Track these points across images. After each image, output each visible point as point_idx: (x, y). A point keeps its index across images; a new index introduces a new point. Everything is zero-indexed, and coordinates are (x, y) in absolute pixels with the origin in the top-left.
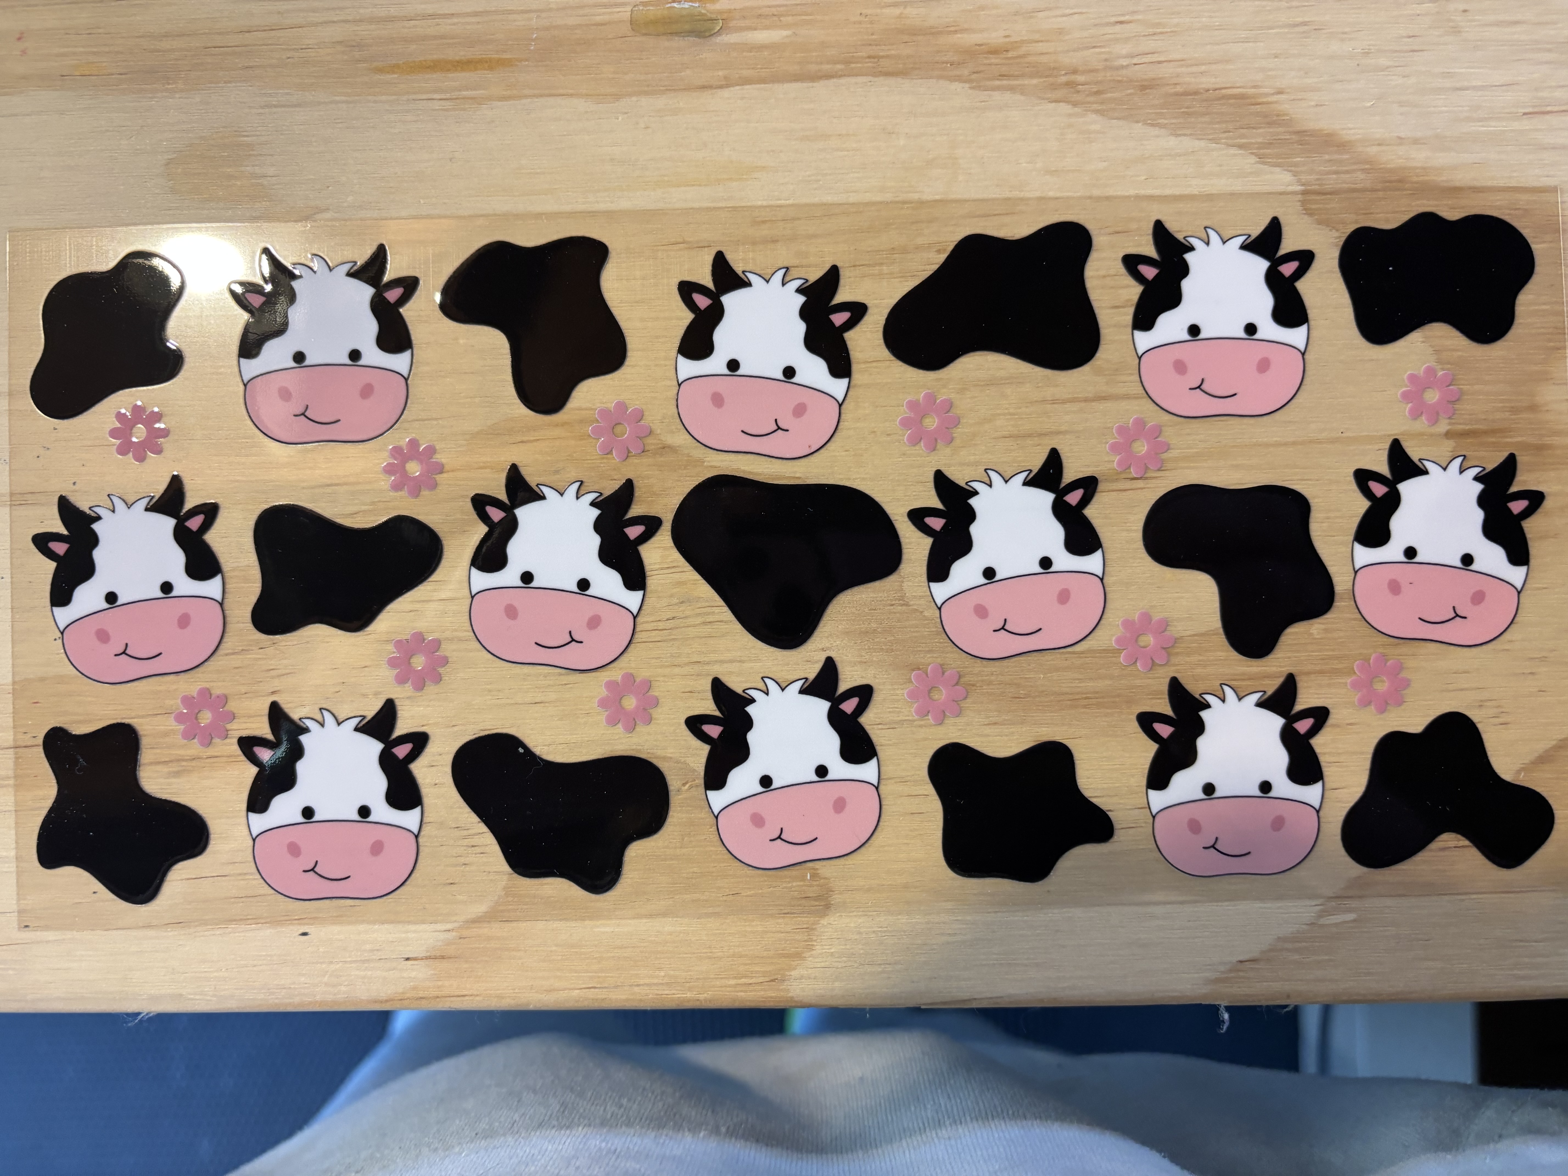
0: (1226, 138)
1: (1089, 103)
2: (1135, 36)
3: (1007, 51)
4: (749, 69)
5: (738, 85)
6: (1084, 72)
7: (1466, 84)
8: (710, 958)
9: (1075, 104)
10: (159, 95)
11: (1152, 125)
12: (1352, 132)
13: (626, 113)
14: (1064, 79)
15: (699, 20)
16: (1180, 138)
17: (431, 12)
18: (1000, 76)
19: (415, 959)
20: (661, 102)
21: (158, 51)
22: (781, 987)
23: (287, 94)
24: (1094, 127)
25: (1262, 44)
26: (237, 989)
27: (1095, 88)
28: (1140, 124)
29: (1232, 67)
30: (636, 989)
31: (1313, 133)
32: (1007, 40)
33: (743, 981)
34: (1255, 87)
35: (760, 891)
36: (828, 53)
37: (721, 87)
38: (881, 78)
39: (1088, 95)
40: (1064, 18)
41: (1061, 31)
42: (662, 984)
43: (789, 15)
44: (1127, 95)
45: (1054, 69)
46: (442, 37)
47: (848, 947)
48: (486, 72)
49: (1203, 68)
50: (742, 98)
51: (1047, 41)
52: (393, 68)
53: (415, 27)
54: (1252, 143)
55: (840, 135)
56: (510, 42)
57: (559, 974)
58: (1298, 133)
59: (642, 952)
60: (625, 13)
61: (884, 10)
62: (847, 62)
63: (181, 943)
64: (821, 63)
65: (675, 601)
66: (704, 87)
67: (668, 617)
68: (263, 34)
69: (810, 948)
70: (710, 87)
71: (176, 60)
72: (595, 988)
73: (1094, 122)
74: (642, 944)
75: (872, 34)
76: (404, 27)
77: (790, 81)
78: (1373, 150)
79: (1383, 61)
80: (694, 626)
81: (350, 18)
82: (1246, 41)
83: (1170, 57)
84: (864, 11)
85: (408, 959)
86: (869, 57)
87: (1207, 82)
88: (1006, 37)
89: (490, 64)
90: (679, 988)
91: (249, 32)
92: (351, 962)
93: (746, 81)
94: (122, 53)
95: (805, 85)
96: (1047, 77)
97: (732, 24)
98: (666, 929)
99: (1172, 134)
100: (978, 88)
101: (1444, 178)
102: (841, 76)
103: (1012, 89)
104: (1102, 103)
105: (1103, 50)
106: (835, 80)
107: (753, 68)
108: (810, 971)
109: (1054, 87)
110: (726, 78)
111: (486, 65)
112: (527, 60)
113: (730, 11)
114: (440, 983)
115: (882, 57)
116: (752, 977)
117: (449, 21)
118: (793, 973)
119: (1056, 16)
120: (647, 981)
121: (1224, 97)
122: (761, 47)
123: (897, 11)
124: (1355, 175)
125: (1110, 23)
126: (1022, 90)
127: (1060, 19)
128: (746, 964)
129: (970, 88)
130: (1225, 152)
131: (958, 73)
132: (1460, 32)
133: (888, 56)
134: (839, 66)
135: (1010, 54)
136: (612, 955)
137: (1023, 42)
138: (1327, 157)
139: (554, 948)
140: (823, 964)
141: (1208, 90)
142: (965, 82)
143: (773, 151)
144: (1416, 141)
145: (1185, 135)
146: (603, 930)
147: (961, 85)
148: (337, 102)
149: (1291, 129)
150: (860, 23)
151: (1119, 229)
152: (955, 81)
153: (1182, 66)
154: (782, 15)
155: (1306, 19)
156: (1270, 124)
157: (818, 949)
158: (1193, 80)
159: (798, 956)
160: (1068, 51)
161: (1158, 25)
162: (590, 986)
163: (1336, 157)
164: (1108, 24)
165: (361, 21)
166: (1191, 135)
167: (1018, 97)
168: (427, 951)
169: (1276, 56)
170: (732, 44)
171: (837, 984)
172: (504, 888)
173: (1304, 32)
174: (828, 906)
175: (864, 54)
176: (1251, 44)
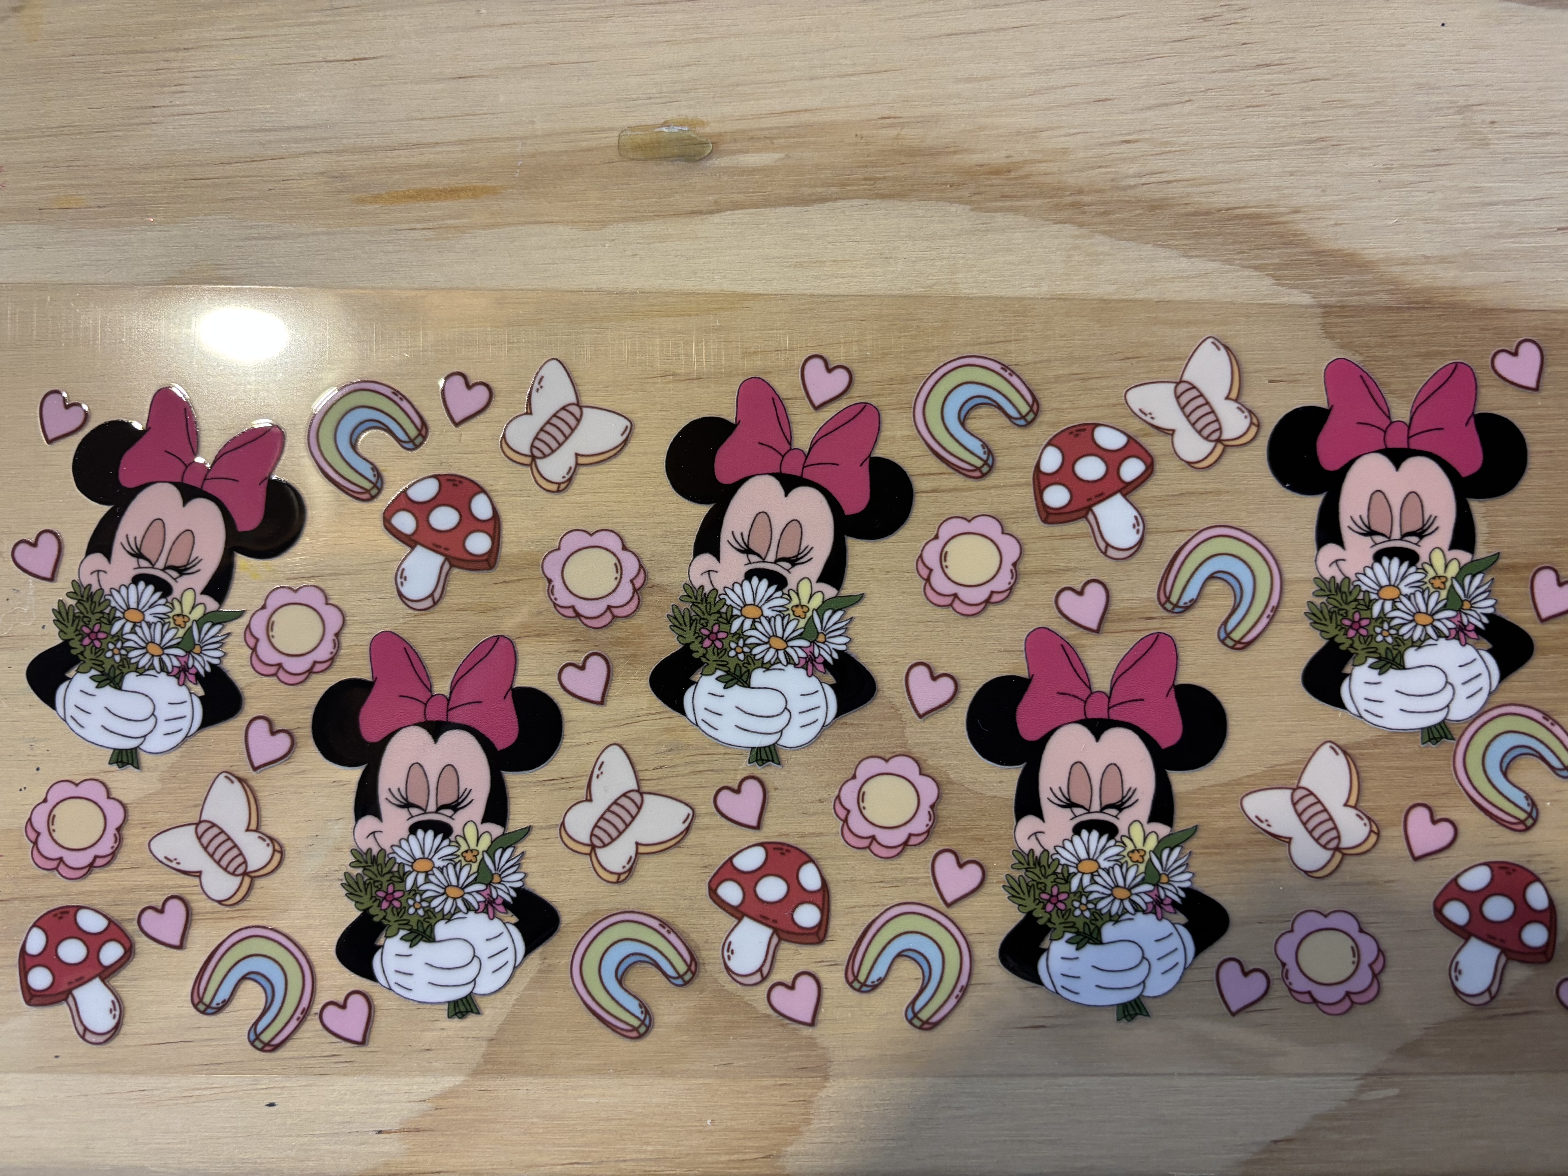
0: (1241, 260)
1: (1095, 224)
2: (1142, 156)
3: (1009, 171)
4: (740, 193)
5: (729, 210)
6: (1089, 192)
7: (1495, 199)
8: (700, 1132)
9: (1081, 225)
10: (137, 228)
11: (1162, 246)
12: (1375, 251)
13: (613, 240)
14: (1069, 199)
15: (689, 144)
16: (1192, 260)
17: (414, 141)
18: (1002, 197)
19: (389, 1132)
20: (649, 228)
21: (137, 183)
22: (776, 1165)
23: (268, 226)
24: (1101, 249)
25: (1276, 162)
26: (201, 1162)
27: (1102, 209)
28: (1150, 246)
29: (1246, 186)
30: (622, 1165)
31: (1332, 253)
32: (1009, 160)
33: (736, 1157)
34: (1269, 206)
35: (754, 1062)
36: (823, 176)
37: (711, 212)
38: (878, 201)
39: (1094, 217)
40: (1068, 138)
41: (1065, 151)
42: (650, 1160)
43: (781, 138)
44: (1136, 216)
45: (1059, 189)
46: (427, 166)
47: (848, 1121)
48: (470, 200)
49: (1214, 188)
50: (733, 224)
51: (1051, 161)
52: (376, 199)
53: (399, 156)
54: (1268, 264)
55: (835, 261)
56: (495, 170)
57: (540, 1148)
58: (1317, 253)
59: (628, 1125)
60: (612, 139)
61: (880, 132)
62: (842, 185)
63: (144, 1112)
64: (815, 186)
65: (663, 749)
66: (693, 213)
67: (655, 766)
68: (244, 166)
69: (807, 1122)
70: (700, 213)
71: (156, 192)
72: (578, 1163)
73: (1102, 244)
74: (629, 1117)
75: (868, 156)
76: (387, 157)
77: (783, 205)
78: (1397, 270)
79: (1406, 177)
80: (683, 775)
81: (332, 149)
82: (1259, 158)
83: (1179, 177)
84: (859, 133)
85: (380, 1132)
86: (865, 179)
87: (1218, 201)
88: (1008, 157)
89: (474, 192)
90: (668, 1164)
91: (230, 163)
92: (321, 1135)
93: (736, 206)
94: (101, 185)
95: (799, 208)
96: (1051, 197)
97: (723, 147)
98: (654, 1100)
99: (1182, 256)
100: (980, 209)
101: (1474, 298)
102: (836, 199)
103: (1015, 210)
104: (1109, 224)
105: (1109, 170)
106: (830, 203)
107: (745, 192)
108: (807, 1147)
109: (1058, 207)
110: (716, 202)
111: (470, 194)
112: (512, 188)
113: (720, 135)
114: (414, 1159)
115: (879, 179)
116: (746, 1153)
117: (433, 150)
118: (788, 1149)
119: (1060, 136)
120: (634, 1156)
121: (1236, 217)
122: (753, 171)
123: (894, 132)
124: (1379, 296)
125: (1116, 142)
126: (1024, 211)
127: (1063, 139)
128: (739, 1139)
129: (972, 210)
130: (1239, 274)
131: (959, 194)
132: (1487, 144)
133: (884, 178)
134: (834, 189)
135: (1013, 175)
136: (597, 1127)
137: (1025, 162)
138: (1348, 278)
139: (535, 1120)
140: (821, 1140)
141: (1220, 210)
142: (966, 203)
143: (764, 279)
144: (1443, 260)
145: (1197, 256)
146: (587, 1100)
147: (962, 206)
148: (318, 234)
149: (1309, 250)
150: (856, 144)
151: (1129, 355)
152: (955, 202)
153: (1193, 185)
154: (775, 138)
155: (1323, 135)
156: (1287, 244)
157: (816, 1124)
158: (1204, 200)
159: (794, 1130)
160: (1073, 171)
161: (1166, 143)
162: (573, 1161)
163: (1357, 277)
164: (1114, 143)
165: (344, 151)
166: (1204, 256)
167: (1021, 219)
168: (401, 1124)
169: (1292, 174)
170: (722, 167)
171: (836, 1161)
172: (484, 1055)
173: (1321, 148)
174: (826, 1078)
175: (861, 177)
176: (1265, 162)
